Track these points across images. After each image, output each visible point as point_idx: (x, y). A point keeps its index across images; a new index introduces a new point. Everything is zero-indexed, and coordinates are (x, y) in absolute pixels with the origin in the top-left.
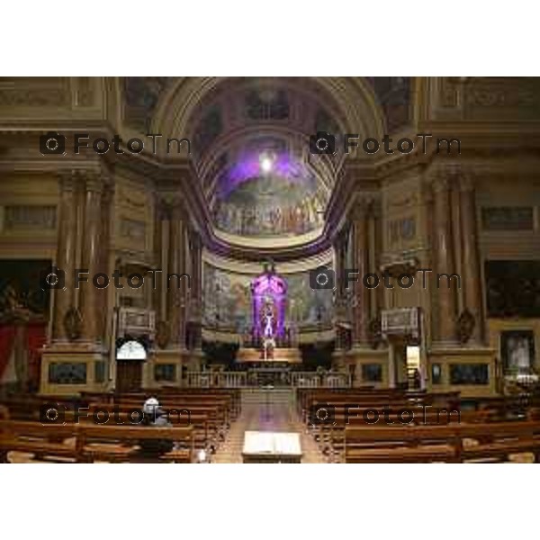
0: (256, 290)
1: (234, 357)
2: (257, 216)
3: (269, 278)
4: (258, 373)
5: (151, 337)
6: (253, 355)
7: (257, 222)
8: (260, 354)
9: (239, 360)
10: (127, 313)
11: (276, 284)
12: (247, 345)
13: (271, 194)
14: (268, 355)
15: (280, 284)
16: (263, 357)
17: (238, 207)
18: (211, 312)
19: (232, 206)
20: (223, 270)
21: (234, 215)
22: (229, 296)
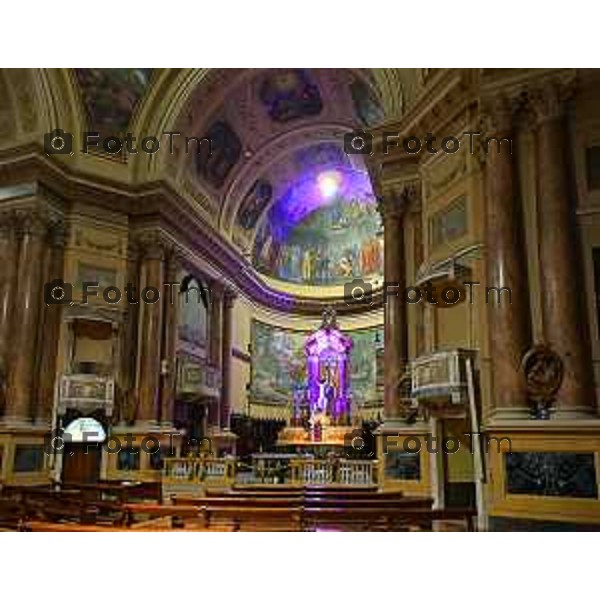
0: (312, 350)
1: (276, 438)
2: (332, 259)
3: (328, 332)
4: (266, 460)
5: (109, 412)
6: (298, 436)
7: (331, 265)
8: (306, 435)
9: (279, 442)
10: (72, 382)
11: (337, 341)
12: (294, 423)
13: (344, 226)
14: (316, 436)
15: (342, 341)
16: (309, 439)
17: (303, 250)
18: (267, 382)
19: (296, 249)
20: (283, 330)
21: (301, 260)
22: (294, 362)
